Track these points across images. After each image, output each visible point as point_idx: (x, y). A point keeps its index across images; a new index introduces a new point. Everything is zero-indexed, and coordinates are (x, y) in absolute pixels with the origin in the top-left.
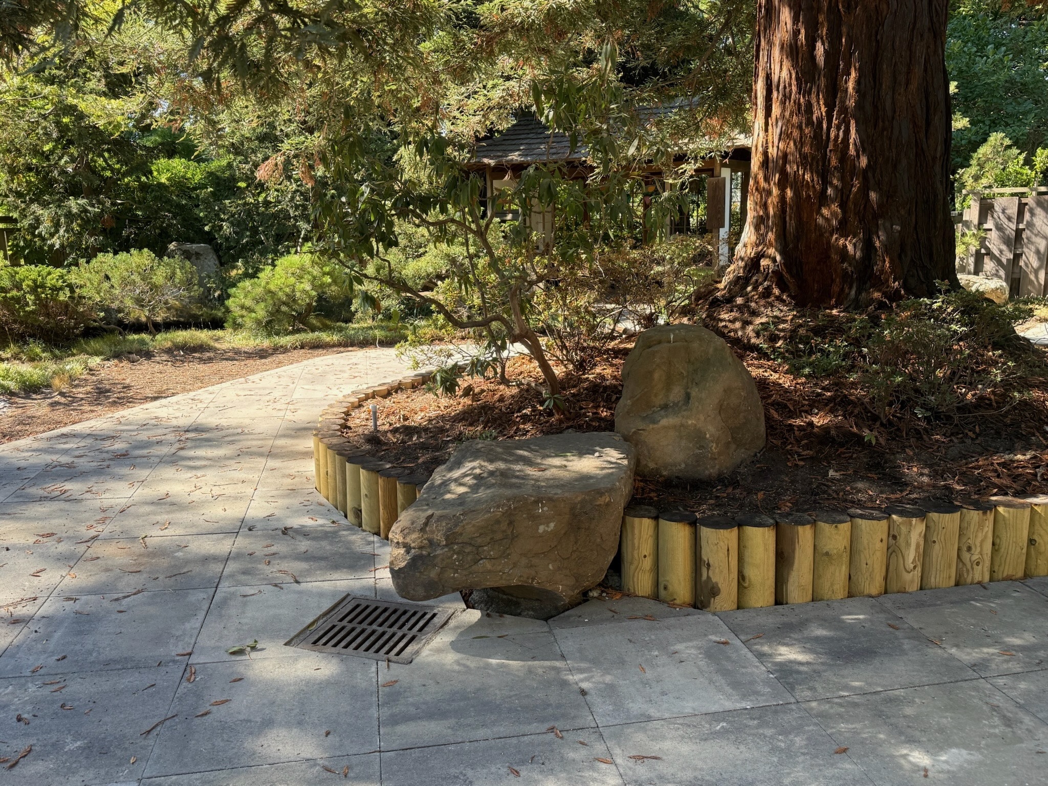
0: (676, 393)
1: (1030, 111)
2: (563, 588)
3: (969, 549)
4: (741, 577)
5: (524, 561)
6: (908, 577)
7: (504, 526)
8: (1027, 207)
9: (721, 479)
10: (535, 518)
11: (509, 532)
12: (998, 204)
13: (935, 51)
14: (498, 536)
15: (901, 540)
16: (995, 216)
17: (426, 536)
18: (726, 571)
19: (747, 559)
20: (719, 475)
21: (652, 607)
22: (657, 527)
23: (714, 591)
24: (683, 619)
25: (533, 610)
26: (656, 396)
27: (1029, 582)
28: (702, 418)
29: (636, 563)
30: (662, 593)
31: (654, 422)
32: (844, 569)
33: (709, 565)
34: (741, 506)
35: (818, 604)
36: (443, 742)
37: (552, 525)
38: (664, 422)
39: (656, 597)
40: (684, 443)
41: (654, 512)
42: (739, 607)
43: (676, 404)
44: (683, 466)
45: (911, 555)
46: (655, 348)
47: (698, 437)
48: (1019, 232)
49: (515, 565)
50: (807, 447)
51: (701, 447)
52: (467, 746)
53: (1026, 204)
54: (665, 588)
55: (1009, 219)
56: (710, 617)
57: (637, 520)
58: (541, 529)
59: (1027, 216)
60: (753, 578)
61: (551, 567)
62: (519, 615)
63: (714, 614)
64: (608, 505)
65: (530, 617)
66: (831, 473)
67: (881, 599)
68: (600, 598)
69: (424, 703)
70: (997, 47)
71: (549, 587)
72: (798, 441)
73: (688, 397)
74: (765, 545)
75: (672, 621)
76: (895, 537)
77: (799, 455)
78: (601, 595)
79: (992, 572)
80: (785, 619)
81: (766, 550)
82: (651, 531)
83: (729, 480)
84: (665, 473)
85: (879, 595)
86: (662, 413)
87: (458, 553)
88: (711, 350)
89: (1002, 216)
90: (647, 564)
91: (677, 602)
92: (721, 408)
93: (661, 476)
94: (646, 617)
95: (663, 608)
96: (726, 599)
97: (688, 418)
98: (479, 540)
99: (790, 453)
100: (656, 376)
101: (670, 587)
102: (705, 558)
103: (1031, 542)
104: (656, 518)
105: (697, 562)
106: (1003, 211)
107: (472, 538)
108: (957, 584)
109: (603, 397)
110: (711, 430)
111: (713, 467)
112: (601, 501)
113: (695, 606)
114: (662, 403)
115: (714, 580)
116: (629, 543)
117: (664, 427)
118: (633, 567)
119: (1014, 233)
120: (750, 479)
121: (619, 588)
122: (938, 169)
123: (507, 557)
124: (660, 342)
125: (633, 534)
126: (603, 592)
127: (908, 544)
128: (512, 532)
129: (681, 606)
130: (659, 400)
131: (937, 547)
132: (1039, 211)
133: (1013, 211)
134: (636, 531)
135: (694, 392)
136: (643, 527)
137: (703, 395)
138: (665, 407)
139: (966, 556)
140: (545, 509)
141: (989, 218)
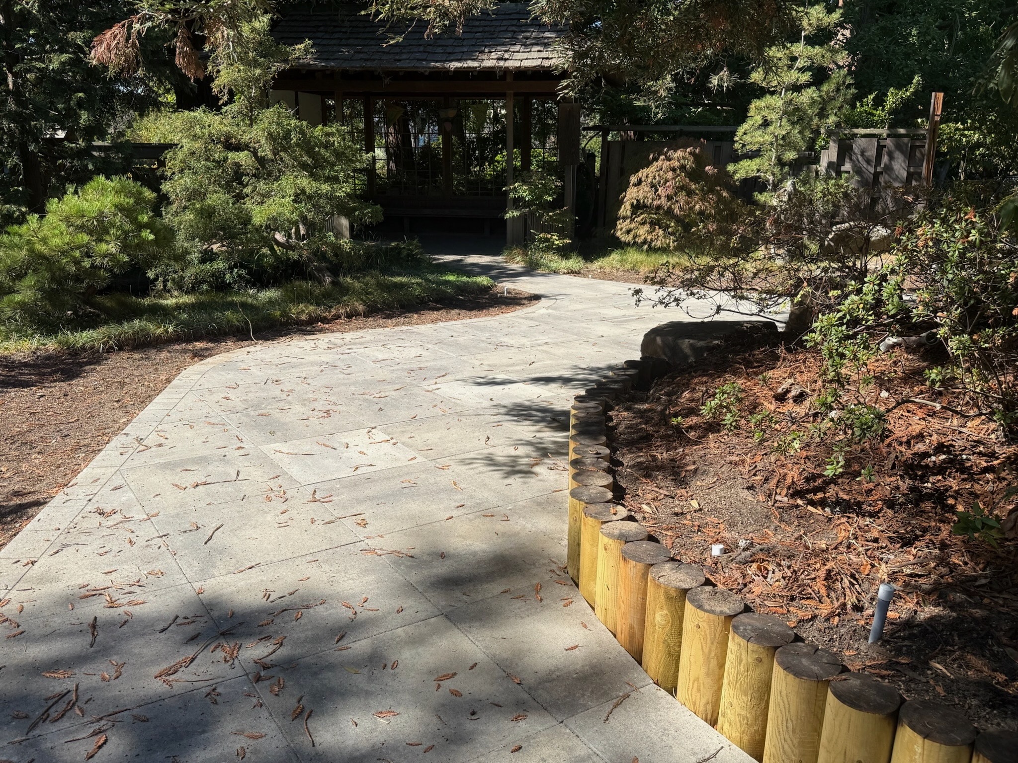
8: (885, 149)
12: (858, 145)
16: (854, 158)
48: (877, 175)
53: (884, 146)
55: (868, 162)
59: (885, 159)
89: (860, 158)
106: (862, 154)
119: (872, 176)
132: (898, 155)
133: (872, 153)
141: (847, 160)
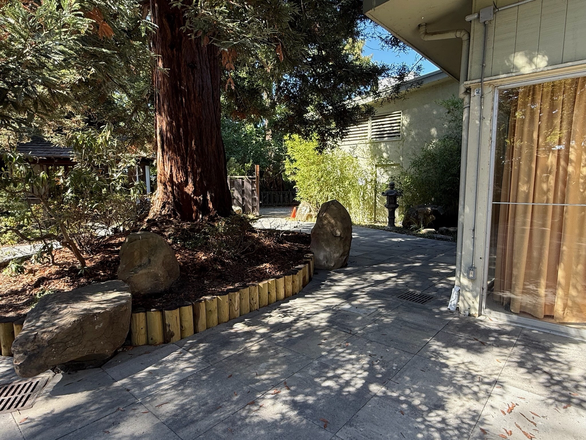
0: (145, 260)
1: (241, 150)
2: (108, 351)
3: (253, 299)
4: (182, 326)
5: (89, 343)
6: (236, 313)
7: (78, 329)
9: (165, 291)
10: (94, 324)
11: (81, 332)
13: (219, 134)
14: (75, 336)
15: (233, 301)
16: (235, 185)
17: (35, 344)
18: (176, 326)
19: (183, 319)
20: (165, 290)
21: (148, 348)
22: (146, 315)
23: (172, 335)
24: (161, 349)
25: (91, 365)
26: (136, 262)
27: (270, 306)
28: (156, 268)
29: (138, 332)
30: (150, 341)
31: (136, 273)
32: (216, 315)
33: (169, 325)
34: (176, 300)
35: (209, 330)
36: (65, 434)
37: (101, 324)
38: (140, 272)
39: (147, 344)
40: (149, 279)
41: (144, 310)
42: (182, 338)
43: (145, 264)
44: (150, 289)
45: (236, 305)
46: (134, 243)
47: (156, 277)
49: (85, 347)
50: (195, 274)
51: (157, 280)
52: (78, 431)
53: (244, 182)
54: (152, 339)
56: (172, 345)
57: (137, 314)
58: (96, 327)
59: (245, 185)
60: (186, 326)
61: (102, 343)
62: (85, 369)
63: (173, 344)
64: (126, 310)
65: (91, 368)
66: (205, 282)
67: (229, 322)
68: (123, 351)
69: (48, 422)
70: (229, 128)
71: (101, 352)
72: (192, 271)
73: (150, 261)
74: (189, 312)
75: (157, 351)
76: (231, 300)
77: (193, 277)
78: (123, 349)
79: (259, 305)
80: (199, 338)
81: (190, 314)
82: (144, 317)
83: (169, 291)
84: (142, 293)
85: (228, 321)
86: (139, 268)
87: (55, 348)
88: (157, 241)
89: (237, 185)
90: (143, 331)
91: (157, 343)
92: (163, 264)
93: (141, 295)
94: (146, 353)
95: (153, 347)
96: (176, 338)
97: (151, 269)
98: (66, 339)
99: (190, 277)
100: (135, 254)
101: (154, 338)
102: (167, 322)
103: (269, 293)
104: (145, 312)
105: (164, 325)
107: (62, 339)
108: (250, 311)
109: (107, 265)
110: (160, 273)
111: (162, 287)
112: (123, 309)
113: (164, 343)
114: (139, 264)
115: (172, 331)
116: (135, 325)
117: (141, 274)
118: (137, 334)
119: (242, 192)
120: (177, 289)
121: (131, 345)
122: (223, 172)
123: (81, 344)
124: (136, 240)
125: (136, 320)
126: (124, 348)
127: (235, 301)
128: (83, 332)
129: (159, 344)
130: (138, 263)
131: (243, 300)
133: (241, 184)
134: (138, 319)
135: (152, 258)
136: (141, 317)
137: (156, 259)
138: (140, 266)
139: (252, 302)
140: (98, 318)
